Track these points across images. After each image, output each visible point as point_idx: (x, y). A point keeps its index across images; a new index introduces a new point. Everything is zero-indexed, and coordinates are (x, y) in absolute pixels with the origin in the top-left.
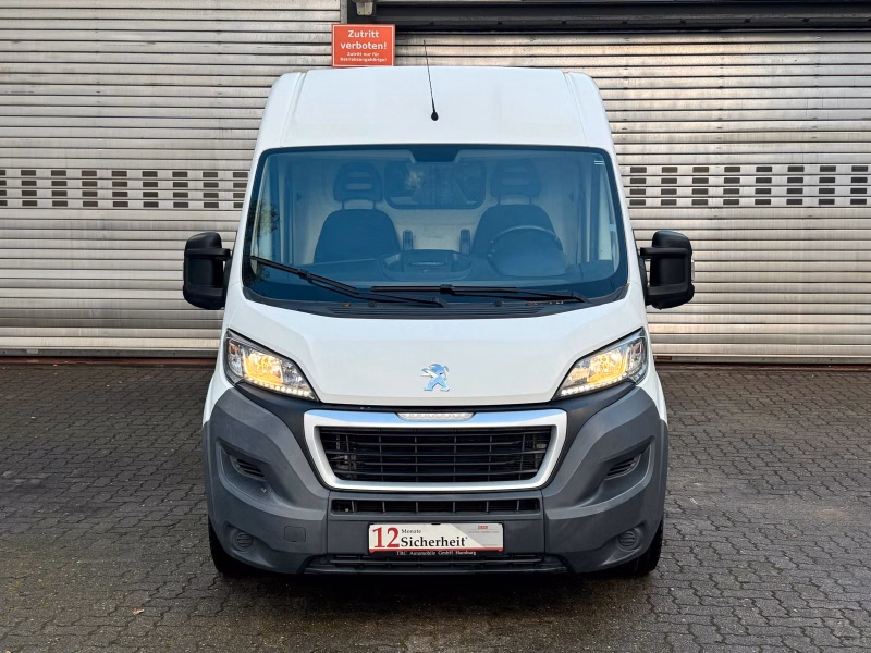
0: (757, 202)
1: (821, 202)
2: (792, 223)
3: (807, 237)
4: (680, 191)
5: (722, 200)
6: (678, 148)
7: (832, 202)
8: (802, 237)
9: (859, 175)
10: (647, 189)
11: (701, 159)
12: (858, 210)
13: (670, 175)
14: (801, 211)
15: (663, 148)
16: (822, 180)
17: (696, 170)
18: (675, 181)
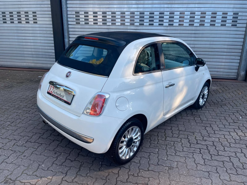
0: (179, 25)
1: (200, 25)
2: (190, 32)
3: (194, 37)
4: (155, 21)
5: (168, 24)
6: (155, 6)
7: (204, 25)
8: (193, 37)
9: (214, 15)
10: (144, 20)
11: (162, 10)
12: (212, 28)
13: (152, 15)
14: (193, 28)
15: (150, 6)
16: (201, 17)
17: (160, 13)
18: (153, 17)
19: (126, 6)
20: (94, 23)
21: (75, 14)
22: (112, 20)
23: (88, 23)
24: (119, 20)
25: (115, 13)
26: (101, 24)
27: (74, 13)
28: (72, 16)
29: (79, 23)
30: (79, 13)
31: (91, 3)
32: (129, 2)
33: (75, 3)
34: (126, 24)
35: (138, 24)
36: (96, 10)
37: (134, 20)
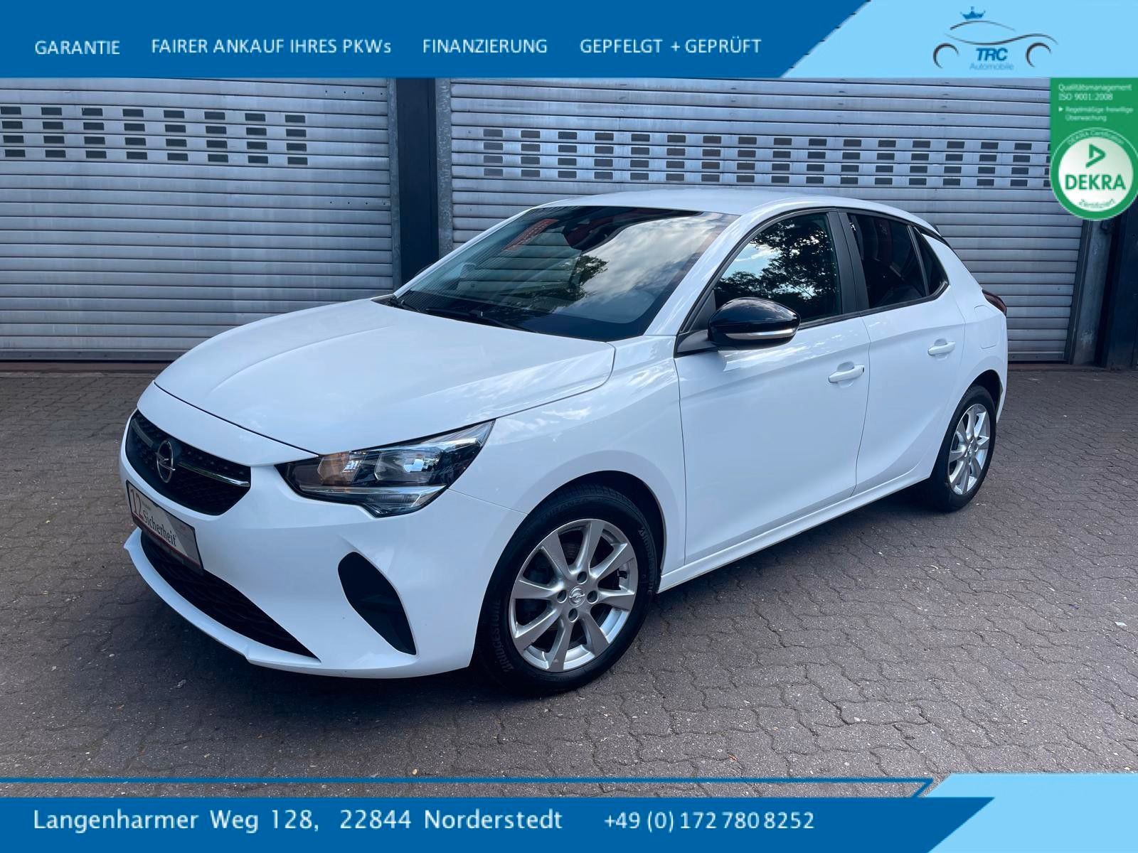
0: (878, 181)
1: (946, 182)
4: (793, 167)
5: (839, 177)
7: (958, 182)
9: (989, 152)
10: (757, 163)
11: (819, 129)
13: (782, 149)
14: (925, 193)
17: (812, 142)
18: (787, 155)
19: (688, 111)
20: (561, 174)
21: (482, 137)
22: (634, 164)
23: (537, 174)
24: (662, 164)
25: (647, 138)
26: (591, 175)
27: (480, 132)
28: (469, 145)
29: (500, 172)
30: (500, 133)
31: (555, 97)
32: (699, 96)
33: (484, 94)
34: (688, 177)
35: (732, 178)
36: (573, 122)
37: (717, 166)
